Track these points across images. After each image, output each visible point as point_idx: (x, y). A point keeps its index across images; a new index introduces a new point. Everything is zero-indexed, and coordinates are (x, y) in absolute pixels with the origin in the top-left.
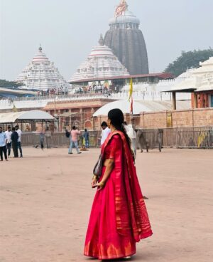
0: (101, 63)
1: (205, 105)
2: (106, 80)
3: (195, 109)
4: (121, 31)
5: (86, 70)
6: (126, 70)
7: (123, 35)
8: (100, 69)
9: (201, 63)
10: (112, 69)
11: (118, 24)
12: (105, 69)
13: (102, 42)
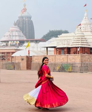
0: (14, 33)
1: (60, 53)
2: (17, 41)
3: (56, 55)
4: (23, 20)
5: (8, 36)
6: (25, 37)
7: (24, 22)
8: (14, 36)
9: (58, 36)
10: (19, 36)
11: (22, 17)
12: (16, 36)
13: (15, 24)
